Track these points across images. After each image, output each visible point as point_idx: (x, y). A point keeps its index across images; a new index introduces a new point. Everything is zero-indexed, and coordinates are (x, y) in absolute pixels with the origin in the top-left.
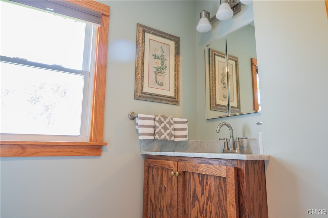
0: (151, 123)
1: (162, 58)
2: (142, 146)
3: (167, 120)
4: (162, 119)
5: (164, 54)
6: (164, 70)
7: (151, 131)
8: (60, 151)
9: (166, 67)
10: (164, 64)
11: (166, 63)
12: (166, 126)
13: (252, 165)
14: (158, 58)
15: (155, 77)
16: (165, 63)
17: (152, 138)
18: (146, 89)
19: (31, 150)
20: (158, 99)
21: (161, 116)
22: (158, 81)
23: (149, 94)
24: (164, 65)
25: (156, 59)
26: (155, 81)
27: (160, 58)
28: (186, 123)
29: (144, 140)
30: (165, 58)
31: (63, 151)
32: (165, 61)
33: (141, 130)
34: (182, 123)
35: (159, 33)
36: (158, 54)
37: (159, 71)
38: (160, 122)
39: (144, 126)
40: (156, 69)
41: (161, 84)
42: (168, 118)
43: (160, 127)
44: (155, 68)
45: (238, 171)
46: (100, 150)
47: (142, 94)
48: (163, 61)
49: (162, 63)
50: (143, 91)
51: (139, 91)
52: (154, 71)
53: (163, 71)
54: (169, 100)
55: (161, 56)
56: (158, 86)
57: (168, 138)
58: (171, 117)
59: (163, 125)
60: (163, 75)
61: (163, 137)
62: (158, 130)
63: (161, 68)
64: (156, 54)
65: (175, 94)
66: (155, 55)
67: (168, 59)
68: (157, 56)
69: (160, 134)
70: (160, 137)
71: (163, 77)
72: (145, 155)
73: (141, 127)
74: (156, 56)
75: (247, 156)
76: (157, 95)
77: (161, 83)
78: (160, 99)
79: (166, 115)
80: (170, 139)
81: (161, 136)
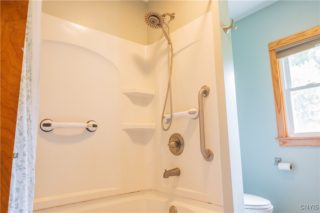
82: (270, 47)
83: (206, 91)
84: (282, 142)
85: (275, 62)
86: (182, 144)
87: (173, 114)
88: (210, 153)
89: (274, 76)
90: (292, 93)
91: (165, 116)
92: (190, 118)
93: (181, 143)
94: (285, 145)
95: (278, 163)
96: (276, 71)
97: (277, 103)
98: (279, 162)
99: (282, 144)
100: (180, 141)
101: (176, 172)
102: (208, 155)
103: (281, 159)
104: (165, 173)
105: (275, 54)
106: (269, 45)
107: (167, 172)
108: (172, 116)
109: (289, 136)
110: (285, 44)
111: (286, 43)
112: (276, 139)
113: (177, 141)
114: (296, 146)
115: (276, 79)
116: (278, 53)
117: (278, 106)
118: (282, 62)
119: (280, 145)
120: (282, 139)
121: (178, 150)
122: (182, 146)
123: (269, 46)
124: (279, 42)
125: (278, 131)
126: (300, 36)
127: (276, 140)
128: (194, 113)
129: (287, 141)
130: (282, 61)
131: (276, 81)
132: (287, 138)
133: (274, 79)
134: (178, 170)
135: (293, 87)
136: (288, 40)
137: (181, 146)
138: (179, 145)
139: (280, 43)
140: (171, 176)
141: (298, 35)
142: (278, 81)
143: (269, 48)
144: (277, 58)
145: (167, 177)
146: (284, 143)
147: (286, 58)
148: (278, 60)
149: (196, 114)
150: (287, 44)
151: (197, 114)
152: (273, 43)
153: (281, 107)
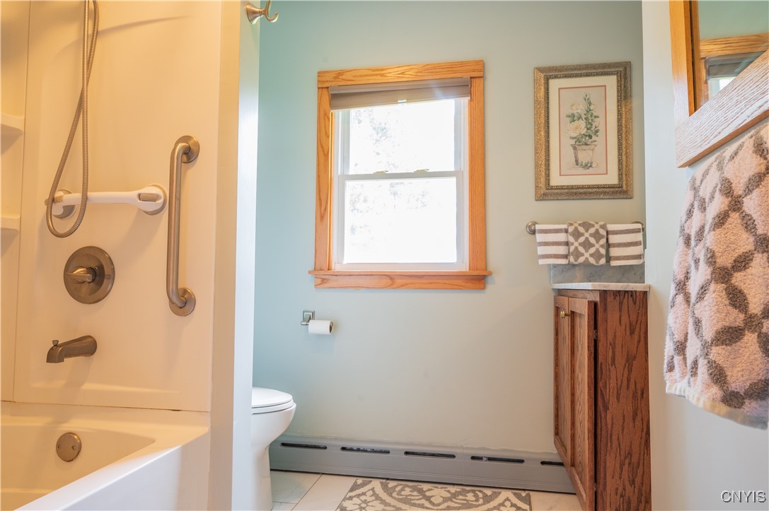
0: (562, 237)
1: (589, 117)
2: (552, 274)
3: (592, 230)
4: (581, 229)
5: (592, 107)
6: (594, 138)
7: (562, 250)
8: (431, 283)
9: (597, 131)
10: (594, 127)
11: (598, 123)
12: (588, 240)
13: (615, 299)
14: (580, 118)
15: (573, 155)
16: (594, 125)
17: (564, 261)
18: (556, 180)
19: (399, 281)
20: (581, 193)
21: (580, 225)
22: (580, 161)
23: (562, 188)
24: (593, 129)
25: (574, 121)
26: (575, 163)
27: (584, 117)
28: (640, 232)
29: (555, 266)
30: (595, 114)
31: (434, 283)
32: (596, 119)
33: (541, 250)
34: (629, 233)
35: (579, 70)
36: (579, 111)
37: (583, 141)
38: (577, 234)
39: (546, 244)
40: (574, 140)
41: (588, 166)
42: (593, 226)
43: (576, 244)
44: (573, 138)
45: (594, 307)
46: (483, 281)
47: (548, 189)
48: (590, 121)
49: (589, 126)
50: (549, 184)
51: (542, 185)
52: (571, 145)
53: (590, 141)
54: (605, 193)
55: (586, 112)
56: (581, 171)
57: (592, 261)
58: (602, 223)
59: (582, 239)
60: (592, 147)
61: (581, 260)
62: (572, 248)
63: (586, 136)
64: (575, 112)
65: (620, 179)
66: (573, 114)
67: (602, 115)
68: (576, 115)
69: (578, 254)
70: (576, 261)
71: (591, 152)
72: (559, 289)
73: (541, 245)
74: (574, 117)
75: (592, 285)
76: (578, 187)
77: (588, 163)
78: (585, 193)
79: (591, 222)
80: (598, 263)
81: (579, 257)
82: (321, 79)
83: (189, 148)
84: (320, 280)
85: (325, 114)
86: (109, 275)
87: (90, 194)
88: (186, 296)
89: (321, 144)
90: (349, 184)
91: (61, 197)
92: (139, 209)
93: (106, 273)
94: (325, 285)
95: (308, 321)
96: (326, 133)
97: (320, 200)
98: (310, 319)
99: (320, 284)
100: (101, 267)
101: (85, 347)
102: (182, 302)
103: (313, 313)
104: (52, 349)
105: (327, 97)
106: (320, 74)
107: (61, 346)
108: (85, 199)
109: (333, 267)
110: (349, 83)
111: (352, 80)
112: (310, 272)
113: (93, 265)
114: (344, 287)
115: (323, 151)
116: (334, 97)
117: (321, 206)
118: (339, 118)
119: (316, 285)
120: (322, 272)
121: (93, 292)
122: (109, 279)
123: (318, 76)
124: (340, 74)
125: (315, 257)
126: (376, 75)
127: (310, 275)
128: (153, 198)
129: (330, 277)
130: (339, 114)
131: (324, 153)
132: (329, 272)
133: (320, 149)
134: (90, 340)
135: (352, 172)
136: (354, 76)
137: (105, 280)
138: (97, 278)
139: (341, 77)
140: (70, 355)
141: (374, 70)
142: (326, 155)
143: (319, 81)
144: (333, 107)
145: (61, 360)
146: (324, 281)
147: (346, 110)
148: (332, 111)
149: (157, 202)
150: (353, 83)
151: (161, 201)
152: (327, 72)
153: (326, 209)
